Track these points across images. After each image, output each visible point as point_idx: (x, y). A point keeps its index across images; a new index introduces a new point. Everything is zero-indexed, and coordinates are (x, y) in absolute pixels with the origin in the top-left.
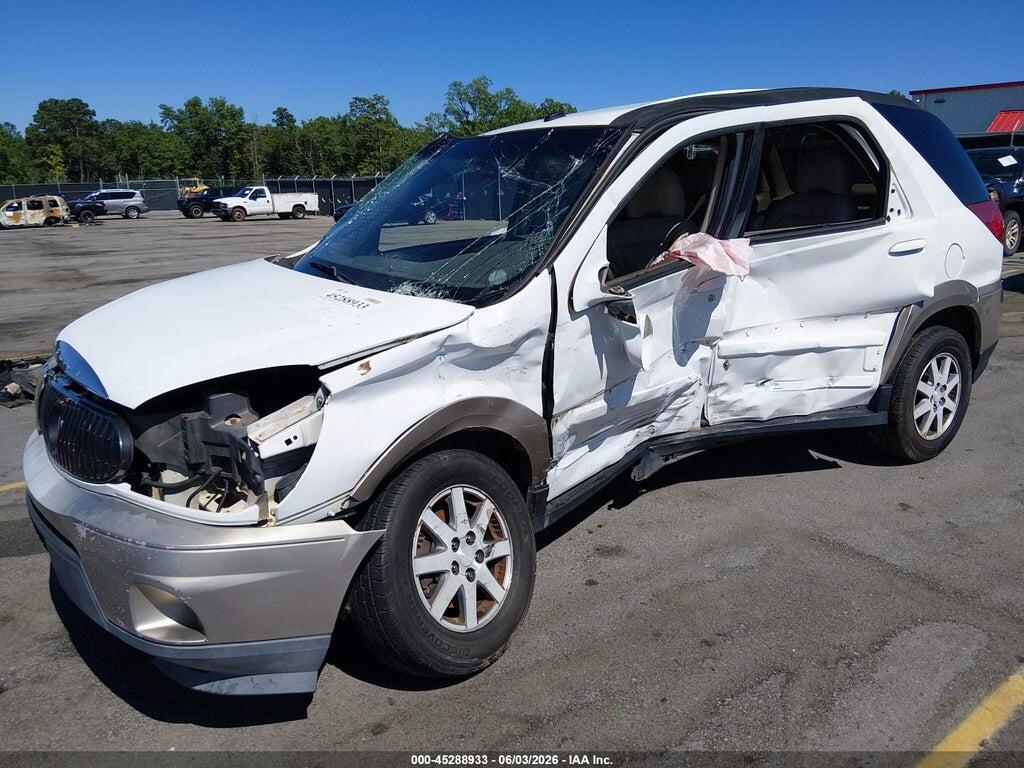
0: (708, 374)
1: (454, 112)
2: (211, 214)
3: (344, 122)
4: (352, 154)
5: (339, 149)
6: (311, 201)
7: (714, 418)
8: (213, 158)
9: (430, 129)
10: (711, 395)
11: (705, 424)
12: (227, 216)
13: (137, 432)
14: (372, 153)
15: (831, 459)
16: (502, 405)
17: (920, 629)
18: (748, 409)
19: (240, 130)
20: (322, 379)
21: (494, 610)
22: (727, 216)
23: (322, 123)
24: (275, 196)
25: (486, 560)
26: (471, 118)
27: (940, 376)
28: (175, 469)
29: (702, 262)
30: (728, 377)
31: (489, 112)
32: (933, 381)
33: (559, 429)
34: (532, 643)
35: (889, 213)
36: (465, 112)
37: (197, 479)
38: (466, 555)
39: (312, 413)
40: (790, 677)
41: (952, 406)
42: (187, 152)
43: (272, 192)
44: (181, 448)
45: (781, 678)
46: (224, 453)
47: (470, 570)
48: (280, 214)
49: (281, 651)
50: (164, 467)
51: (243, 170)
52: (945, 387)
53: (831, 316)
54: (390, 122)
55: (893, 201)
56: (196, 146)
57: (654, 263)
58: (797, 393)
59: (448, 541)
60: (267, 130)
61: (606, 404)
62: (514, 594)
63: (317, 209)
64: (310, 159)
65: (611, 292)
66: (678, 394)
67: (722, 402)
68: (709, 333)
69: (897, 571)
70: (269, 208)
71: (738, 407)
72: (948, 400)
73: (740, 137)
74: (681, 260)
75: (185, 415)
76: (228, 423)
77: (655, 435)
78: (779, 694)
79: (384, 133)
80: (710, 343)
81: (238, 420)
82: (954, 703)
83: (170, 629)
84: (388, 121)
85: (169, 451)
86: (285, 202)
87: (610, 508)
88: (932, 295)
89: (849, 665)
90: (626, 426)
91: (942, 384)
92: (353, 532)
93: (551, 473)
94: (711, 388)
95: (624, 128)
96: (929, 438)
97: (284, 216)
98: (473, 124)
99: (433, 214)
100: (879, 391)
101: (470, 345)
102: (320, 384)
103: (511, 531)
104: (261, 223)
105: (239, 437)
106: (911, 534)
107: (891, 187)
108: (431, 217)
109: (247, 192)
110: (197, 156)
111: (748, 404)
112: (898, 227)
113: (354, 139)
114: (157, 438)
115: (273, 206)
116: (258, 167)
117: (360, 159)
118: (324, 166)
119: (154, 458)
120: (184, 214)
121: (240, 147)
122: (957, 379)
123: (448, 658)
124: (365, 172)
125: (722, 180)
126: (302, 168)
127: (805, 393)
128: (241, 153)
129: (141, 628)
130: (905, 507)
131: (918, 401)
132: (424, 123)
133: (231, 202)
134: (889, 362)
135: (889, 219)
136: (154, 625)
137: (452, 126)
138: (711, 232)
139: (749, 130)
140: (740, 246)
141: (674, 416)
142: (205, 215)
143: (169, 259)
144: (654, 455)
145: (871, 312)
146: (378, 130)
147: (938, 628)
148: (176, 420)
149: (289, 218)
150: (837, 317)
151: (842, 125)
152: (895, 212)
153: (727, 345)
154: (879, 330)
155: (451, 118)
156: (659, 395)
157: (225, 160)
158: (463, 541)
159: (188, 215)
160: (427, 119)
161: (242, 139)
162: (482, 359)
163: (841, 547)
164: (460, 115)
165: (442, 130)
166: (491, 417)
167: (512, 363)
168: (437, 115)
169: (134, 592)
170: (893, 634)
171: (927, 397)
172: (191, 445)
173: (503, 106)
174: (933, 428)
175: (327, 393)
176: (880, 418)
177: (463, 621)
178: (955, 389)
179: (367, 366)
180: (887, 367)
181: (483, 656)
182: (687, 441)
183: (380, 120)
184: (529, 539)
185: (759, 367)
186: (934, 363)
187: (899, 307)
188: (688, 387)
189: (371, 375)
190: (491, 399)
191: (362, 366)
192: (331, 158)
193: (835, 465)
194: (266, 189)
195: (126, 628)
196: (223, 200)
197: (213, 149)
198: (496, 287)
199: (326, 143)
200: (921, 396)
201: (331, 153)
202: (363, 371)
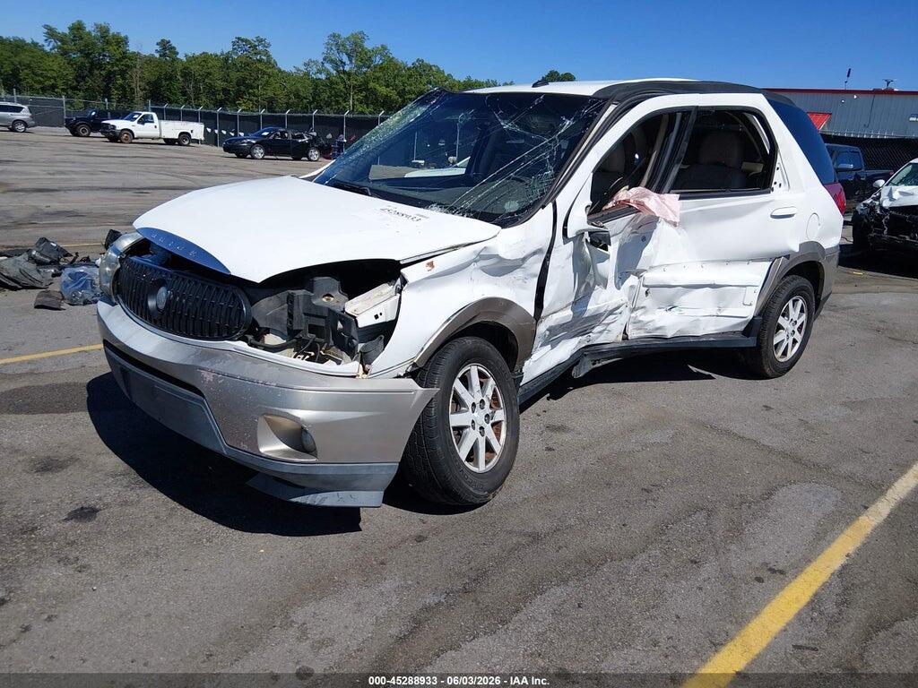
0: (633, 299)
1: (332, 61)
2: (99, 134)
3: (226, 60)
4: (232, 90)
5: (219, 84)
6: (197, 130)
7: (633, 334)
8: (96, 81)
9: (307, 74)
10: (633, 315)
11: (625, 338)
12: (115, 137)
13: (253, 302)
14: (251, 91)
15: (707, 373)
16: (508, 305)
17: (794, 487)
18: (657, 329)
19: (124, 58)
20: (403, 271)
21: (495, 460)
22: (663, 176)
23: (205, 58)
24: (163, 122)
25: (491, 422)
26: (347, 68)
27: (794, 313)
28: (277, 333)
29: (648, 209)
30: (647, 302)
31: (364, 65)
32: (788, 317)
33: (542, 328)
34: (518, 486)
35: (773, 186)
36: (342, 62)
37: (293, 343)
38: (479, 416)
39: (391, 297)
40: (710, 513)
41: (799, 337)
42: (70, 74)
43: (159, 119)
44: (285, 317)
45: (704, 513)
46: (321, 323)
47: (482, 428)
48: (166, 140)
49: (364, 472)
50: (268, 331)
51: (124, 96)
52: (796, 322)
53: (724, 261)
54: (270, 63)
55: (777, 176)
56: (80, 68)
57: (607, 207)
58: (694, 318)
59: (469, 404)
60: (150, 60)
61: (572, 313)
62: (507, 449)
63: (203, 138)
64: (190, 90)
65: (592, 224)
66: (611, 313)
67: (640, 321)
68: (640, 266)
69: (771, 450)
70: (156, 133)
71: (650, 327)
72: (797, 332)
73: (679, 116)
74: (630, 206)
75: (290, 291)
76: (324, 300)
77: (589, 343)
78: (705, 524)
79: (264, 73)
80: (638, 274)
81: (332, 299)
82: (826, 533)
83: (285, 452)
84: (269, 62)
85: (275, 319)
86: (172, 129)
87: (548, 399)
88: (797, 250)
89: (749, 507)
90: (576, 333)
91: (794, 320)
92: (420, 388)
93: (527, 363)
94: (633, 310)
95: (606, 100)
96: (782, 360)
97: (169, 142)
98: (349, 74)
99: (317, 153)
100: (752, 322)
101: (497, 256)
102: (399, 275)
103: (505, 403)
104: (149, 146)
105: (338, 310)
106: (776, 426)
107: (777, 166)
108: (314, 154)
109: (136, 116)
110: (80, 77)
111: (658, 325)
112: (779, 196)
113: (234, 75)
114: (267, 308)
115: (160, 131)
116: (139, 94)
117: (239, 95)
118: (204, 99)
119: (262, 324)
120: (71, 132)
121: (123, 73)
122: (804, 317)
123: (471, 489)
124: (244, 107)
125: (662, 147)
126: (182, 99)
127: (701, 318)
128: (124, 79)
129: (262, 450)
130: (768, 408)
131: (777, 331)
132: (303, 68)
133: (120, 124)
134: (762, 299)
135: (773, 190)
136: (272, 447)
137: (328, 74)
138: (648, 186)
139: (686, 112)
140: (672, 199)
141: (604, 330)
142: (92, 134)
143: (76, 173)
144: (586, 359)
145: (753, 260)
146: (259, 70)
147: (807, 486)
148: (283, 295)
149: (174, 144)
150: (728, 262)
151: (746, 114)
152: (778, 184)
153: (651, 277)
154: (756, 274)
155: (328, 66)
156: (602, 311)
157: (108, 84)
158: (478, 406)
159: (75, 133)
160: (305, 64)
161: (127, 66)
162: (502, 268)
163: (728, 433)
164: (337, 64)
165: (319, 76)
166: (499, 314)
167: (518, 273)
168: (315, 62)
169: (261, 422)
170: (775, 489)
171: (783, 329)
172: (295, 315)
173: (378, 60)
174: (785, 353)
175: (404, 282)
176: (751, 342)
177: (476, 465)
178: (802, 325)
179: (431, 265)
180: (760, 303)
181: (490, 492)
182: (611, 350)
183: (260, 61)
184: (516, 410)
185: (669, 295)
186: (790, 303)
187: (773, 258)
188: (618, 308)
189: (435, 271)
190: (503, 299)
191: (428, 264)
192: (211, 91)
193: (710, 377)
194: (154, 115)
195: (250, 450)
196: (112, 122)
197: (96, 72)
198: (511, 214)
199: (207, 77)
200: (780, 327)
201: (211, 87)
202: (429, 268)
